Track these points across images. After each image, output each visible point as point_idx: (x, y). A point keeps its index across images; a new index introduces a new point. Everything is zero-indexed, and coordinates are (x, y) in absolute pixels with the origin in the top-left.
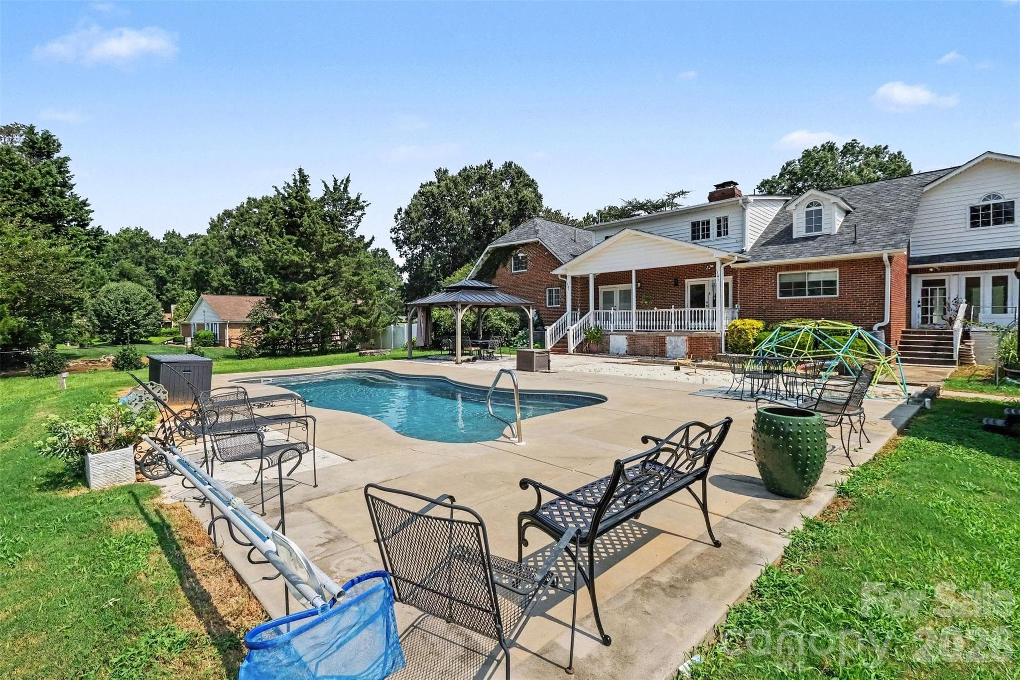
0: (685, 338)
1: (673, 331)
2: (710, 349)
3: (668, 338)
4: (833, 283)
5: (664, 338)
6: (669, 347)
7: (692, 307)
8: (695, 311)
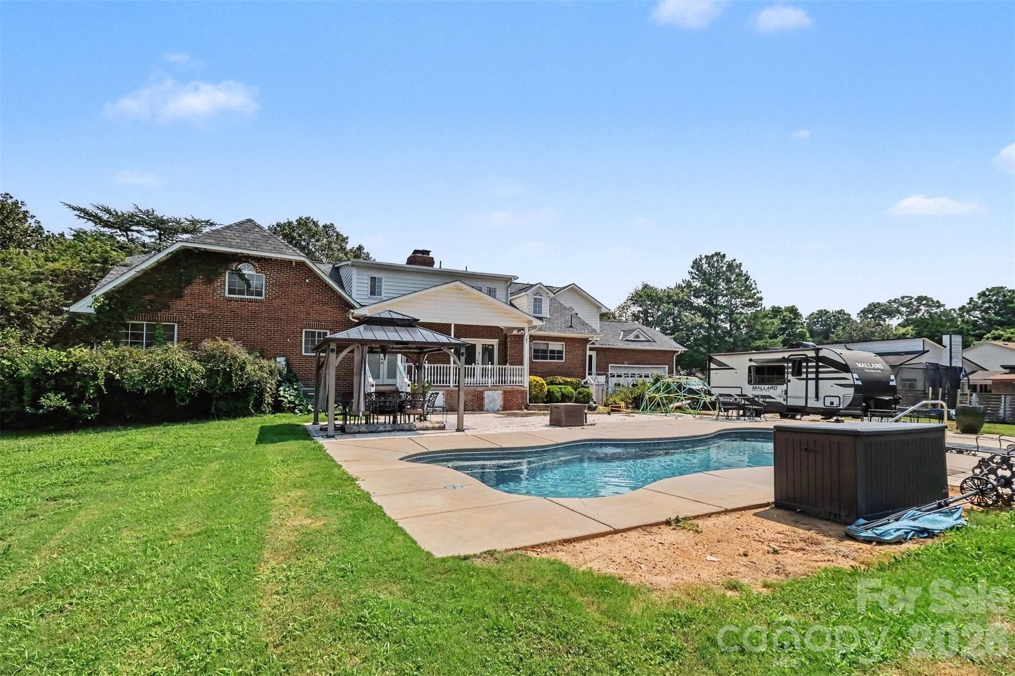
0: (501, 392)
1: (490, 386)
2: (520, 400)
3: (486, 392)
4: (561, 352)
5: (482, 392)
6: (486, 401)
7: (499, 364)
8: (502, 368)
